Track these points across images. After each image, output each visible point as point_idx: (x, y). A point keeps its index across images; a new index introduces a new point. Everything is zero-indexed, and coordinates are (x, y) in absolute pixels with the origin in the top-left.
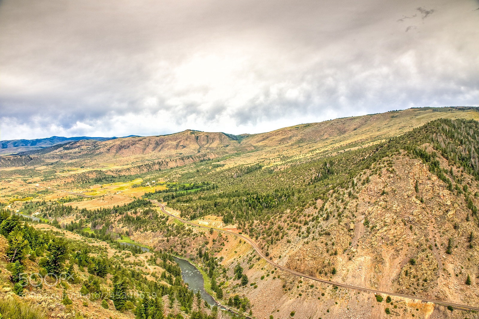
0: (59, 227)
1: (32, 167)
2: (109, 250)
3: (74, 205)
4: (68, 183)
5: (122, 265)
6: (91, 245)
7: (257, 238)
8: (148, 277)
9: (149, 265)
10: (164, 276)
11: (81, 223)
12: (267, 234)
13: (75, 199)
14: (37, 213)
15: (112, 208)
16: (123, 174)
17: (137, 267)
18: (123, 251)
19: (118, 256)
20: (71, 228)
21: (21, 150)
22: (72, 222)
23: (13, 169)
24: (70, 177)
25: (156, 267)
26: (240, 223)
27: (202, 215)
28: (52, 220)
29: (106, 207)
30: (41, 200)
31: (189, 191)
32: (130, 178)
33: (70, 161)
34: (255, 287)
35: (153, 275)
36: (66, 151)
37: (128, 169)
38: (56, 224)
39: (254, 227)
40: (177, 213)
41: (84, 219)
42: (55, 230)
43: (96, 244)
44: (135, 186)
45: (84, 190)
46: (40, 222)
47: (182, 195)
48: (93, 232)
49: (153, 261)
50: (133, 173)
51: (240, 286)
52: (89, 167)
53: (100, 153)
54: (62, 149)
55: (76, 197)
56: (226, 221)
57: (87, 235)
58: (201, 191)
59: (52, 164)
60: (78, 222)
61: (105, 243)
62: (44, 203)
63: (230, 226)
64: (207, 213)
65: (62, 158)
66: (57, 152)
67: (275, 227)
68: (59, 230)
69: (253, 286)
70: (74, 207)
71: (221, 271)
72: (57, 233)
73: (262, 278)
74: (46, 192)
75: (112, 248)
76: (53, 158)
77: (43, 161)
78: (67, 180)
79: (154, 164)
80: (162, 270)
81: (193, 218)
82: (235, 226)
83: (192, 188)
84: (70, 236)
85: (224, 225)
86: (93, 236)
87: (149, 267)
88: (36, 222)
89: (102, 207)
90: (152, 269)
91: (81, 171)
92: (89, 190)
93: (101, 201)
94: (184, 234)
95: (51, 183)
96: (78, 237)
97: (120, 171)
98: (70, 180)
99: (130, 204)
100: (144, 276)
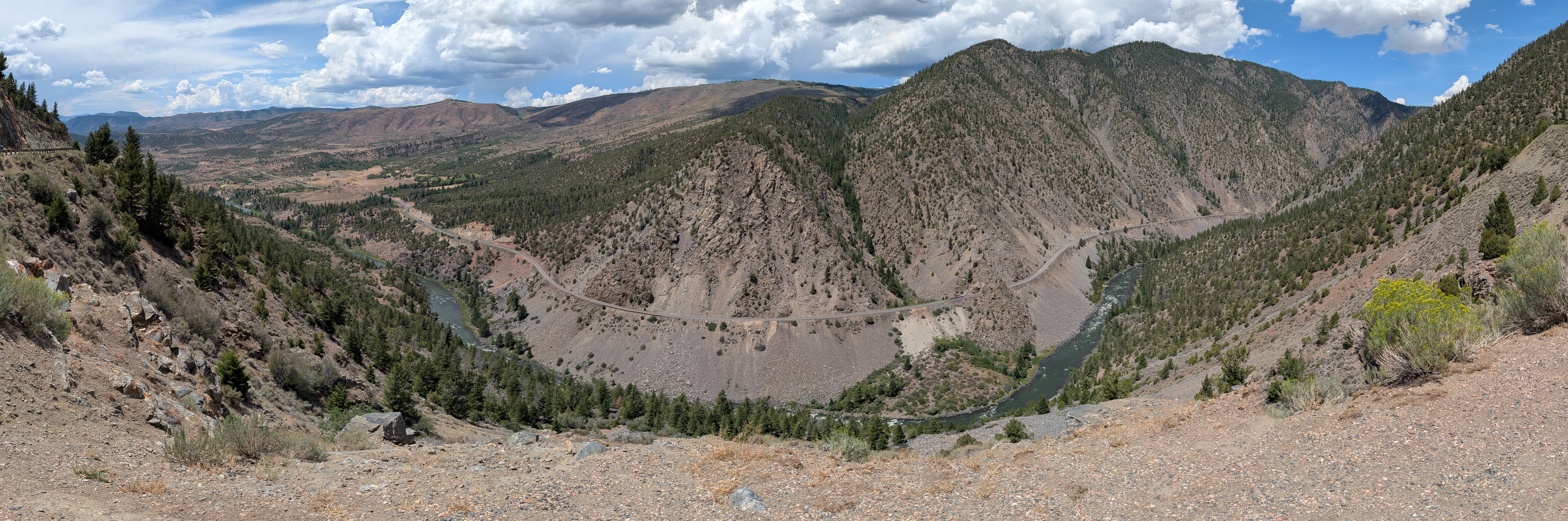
0: (273, 223)
1: (246, 146)
2: (333, 258)
3: (292, 196)
4: (287, 167)
5: (347, 281)
6: (309, 249)
7: (542, 256)
8: (380, 300)
9: (384, 285)
10: (403, 302)
11: (300, 220)
12: (557, 249)
13: (294, 189)
14: (249, 204)
15: (340, 204)
16: (357, 158)
17: (367, 286)
18: (350, 264)
19: (342, 269)
20: (287, 226)
21: (235, 123)
22: (289, 219)
23: (226, 147)
24: (290, 160)
25: (393, 288)
26: (518, 235)
27: (462, 223)
28: (264, 213)
29: (332, 202)
30: (253, 187)
31: (446, 187)
32: (367, 166)
33: (290, 139)
34: (538, 322)
35: (389, 298)
36: (285, 127)
37: (364, 153)
38: (269, 219)
39: (538, 240)
40: (428, 218)
41: (304, 216)
42: (268, 226)
43: (316, 249)
44: (371, 177)
45: (306, 178)
46: (252, 214)
47: (437, 192)
48: (314, 233)
49: (389, 280)
50: (369, 159)
51: (515, 320)
52: (313, 147)
53: (329, 130)
54: (280, 123)
55: (294, 186)
56: (498, 233)
57: (306, 236)
58: (463, 187)
59: (269, 142)
60: (296, 218)
61: (328, 249)
62: (257, 192)
63: (503, 238)
64: (471, 219)
65: (280, 134)
66: (275, 126)
67: (569, 241)
68: (273, 228)
69: (534, 321)
70: (292, 199)
71: (488, 300)
72: (270, 231)
73: (549, 310)
74: (260, 177)
75: (337, 257)
76: (270, 134)
77: (259, 139)
78: (285, 164)
79: (399, 147)
80: (401, 293)
81: (451, 225)
82: (511, 238)
83: (451, 184)
84: (284, 235)
85: (495, 237)
86: (313, 239)
87: (383, 287)
88: (247, 215)
89: (327, 202)
90: (386, 290)
91: (302, 153)
92: (312, 178)
93: (327, 193)
94: (436, 248)
95: (267, 166)
96: (295, 238)
97: (353, 155)
98: (288, 164)
99: (363, 201)
100: (376, 298)
